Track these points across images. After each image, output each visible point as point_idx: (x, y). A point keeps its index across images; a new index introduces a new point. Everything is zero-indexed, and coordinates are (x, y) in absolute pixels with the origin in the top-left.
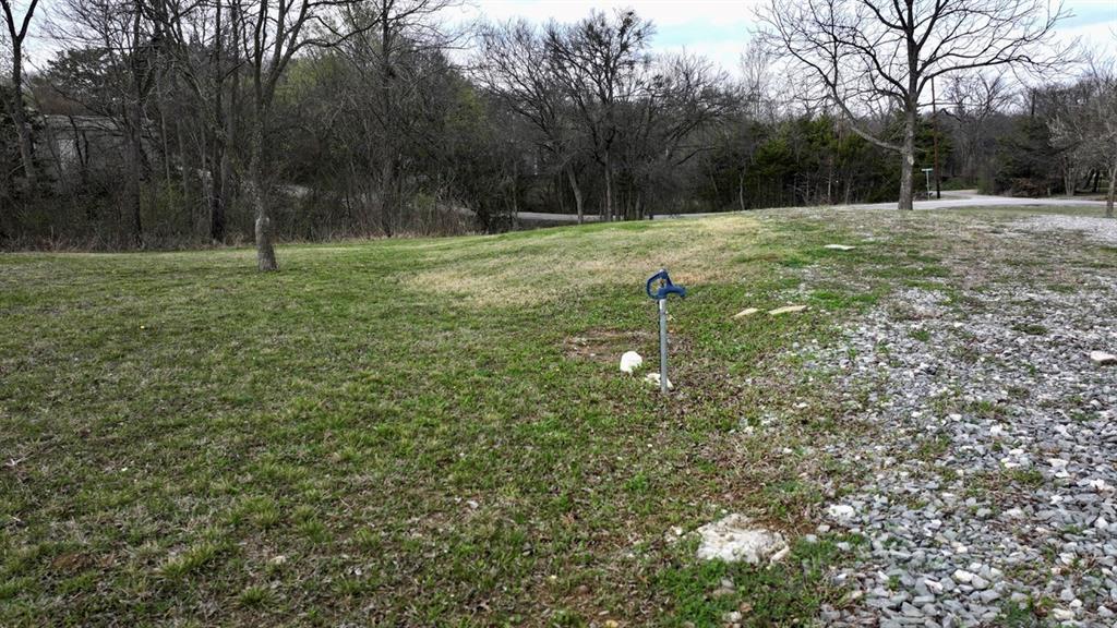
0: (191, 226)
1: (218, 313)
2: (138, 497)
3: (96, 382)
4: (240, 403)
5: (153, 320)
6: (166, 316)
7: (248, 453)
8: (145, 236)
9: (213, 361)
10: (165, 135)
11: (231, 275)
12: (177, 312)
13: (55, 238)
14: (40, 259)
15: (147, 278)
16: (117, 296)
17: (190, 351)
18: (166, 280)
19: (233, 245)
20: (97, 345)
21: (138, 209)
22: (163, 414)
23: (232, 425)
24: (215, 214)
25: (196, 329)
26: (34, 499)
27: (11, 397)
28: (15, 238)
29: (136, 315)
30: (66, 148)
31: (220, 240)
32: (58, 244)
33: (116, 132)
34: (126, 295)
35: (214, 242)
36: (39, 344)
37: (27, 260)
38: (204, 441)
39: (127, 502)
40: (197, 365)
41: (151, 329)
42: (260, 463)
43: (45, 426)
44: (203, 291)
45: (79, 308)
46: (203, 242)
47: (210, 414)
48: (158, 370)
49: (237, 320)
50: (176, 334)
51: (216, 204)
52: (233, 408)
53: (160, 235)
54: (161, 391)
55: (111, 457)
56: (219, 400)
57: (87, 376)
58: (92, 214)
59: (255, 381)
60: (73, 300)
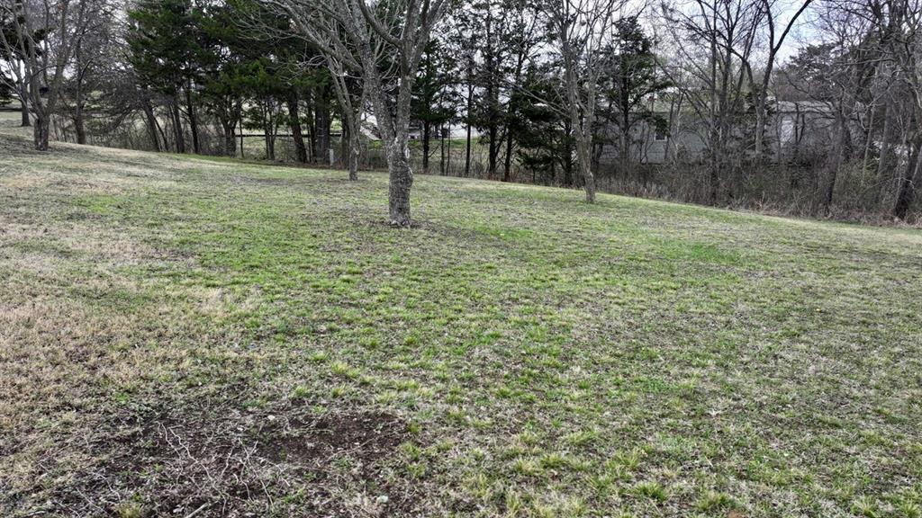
0: (876, 202)
1: (886, 309)
2: (792, 483)
3: (775, 357)
4: (892, 421)
5: (828, 303)
6: (839, 301)
7: (893, 480)
8: (833, 207)
9: (876, 363)
10: (872, 118)
11: (907, 266)
12: (850, 299)
13: (765, 200)
14: (751, 220)
15: (828, 255)
16: (802, 270)
17: (855, 346)
18: (845, 261)
19: (913, 223)
20: (780, 318)
21: (833, 184)
22: (823, 407)
23: (881, 444)
24: (903, 194)
25: (864, 322)
26: (723, 451)
27: (718, 352)
28: (737, 198)
29: (815, 295)
30: (787, 128)
31: (902, 217)
32: (766, 207)
33: (829, 115)
34: (810, 270)
35: (896, 219)
36: (742, 307)
37: (742, 220)
38: (853, 450)
39: (783, 484)
40: (859, 364)
41: (825, 313)
42: (902, 498)
43: (736, 387)
44: (878, 280)
45: (772, 276)
46: (885, 218)
47: (863, 423)
48: (824, 359)
49: (905, 321)
50: (846, 324)
51: (906, 185)
52: (886, 423)
53: (847, 207)
54: (824, 383)
55: (778, 435)
56: (874, 411)
57: (770, 349)
58: (795, 184)
59: (912, 401)
60: (769, 268)
